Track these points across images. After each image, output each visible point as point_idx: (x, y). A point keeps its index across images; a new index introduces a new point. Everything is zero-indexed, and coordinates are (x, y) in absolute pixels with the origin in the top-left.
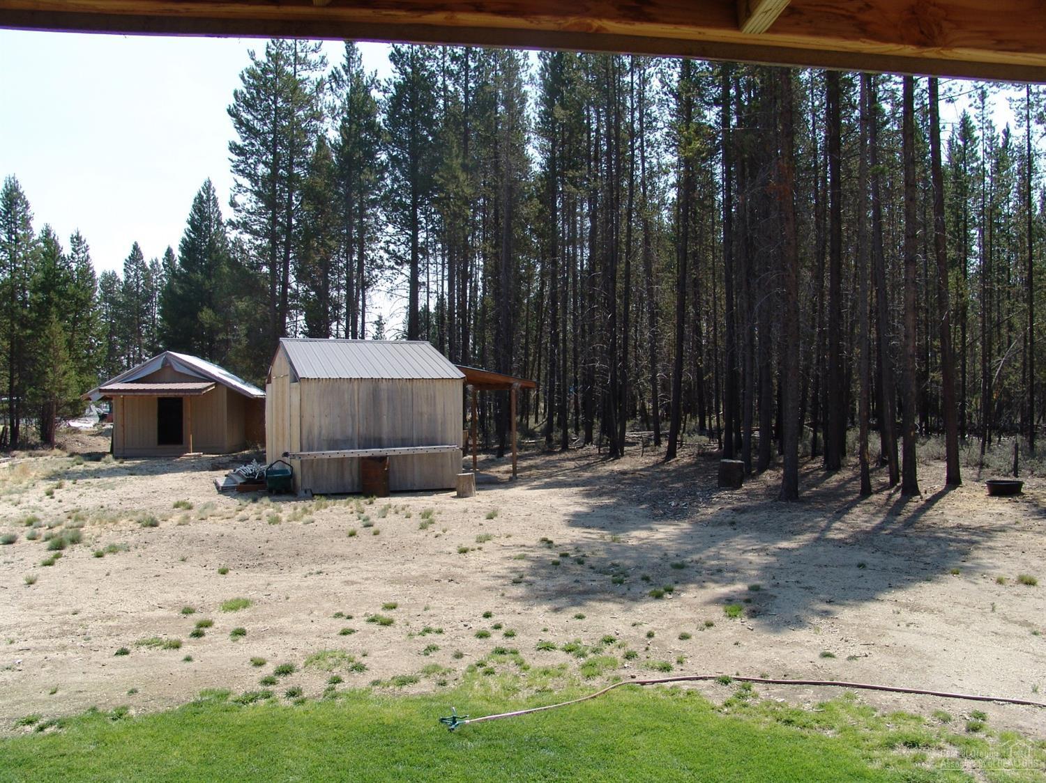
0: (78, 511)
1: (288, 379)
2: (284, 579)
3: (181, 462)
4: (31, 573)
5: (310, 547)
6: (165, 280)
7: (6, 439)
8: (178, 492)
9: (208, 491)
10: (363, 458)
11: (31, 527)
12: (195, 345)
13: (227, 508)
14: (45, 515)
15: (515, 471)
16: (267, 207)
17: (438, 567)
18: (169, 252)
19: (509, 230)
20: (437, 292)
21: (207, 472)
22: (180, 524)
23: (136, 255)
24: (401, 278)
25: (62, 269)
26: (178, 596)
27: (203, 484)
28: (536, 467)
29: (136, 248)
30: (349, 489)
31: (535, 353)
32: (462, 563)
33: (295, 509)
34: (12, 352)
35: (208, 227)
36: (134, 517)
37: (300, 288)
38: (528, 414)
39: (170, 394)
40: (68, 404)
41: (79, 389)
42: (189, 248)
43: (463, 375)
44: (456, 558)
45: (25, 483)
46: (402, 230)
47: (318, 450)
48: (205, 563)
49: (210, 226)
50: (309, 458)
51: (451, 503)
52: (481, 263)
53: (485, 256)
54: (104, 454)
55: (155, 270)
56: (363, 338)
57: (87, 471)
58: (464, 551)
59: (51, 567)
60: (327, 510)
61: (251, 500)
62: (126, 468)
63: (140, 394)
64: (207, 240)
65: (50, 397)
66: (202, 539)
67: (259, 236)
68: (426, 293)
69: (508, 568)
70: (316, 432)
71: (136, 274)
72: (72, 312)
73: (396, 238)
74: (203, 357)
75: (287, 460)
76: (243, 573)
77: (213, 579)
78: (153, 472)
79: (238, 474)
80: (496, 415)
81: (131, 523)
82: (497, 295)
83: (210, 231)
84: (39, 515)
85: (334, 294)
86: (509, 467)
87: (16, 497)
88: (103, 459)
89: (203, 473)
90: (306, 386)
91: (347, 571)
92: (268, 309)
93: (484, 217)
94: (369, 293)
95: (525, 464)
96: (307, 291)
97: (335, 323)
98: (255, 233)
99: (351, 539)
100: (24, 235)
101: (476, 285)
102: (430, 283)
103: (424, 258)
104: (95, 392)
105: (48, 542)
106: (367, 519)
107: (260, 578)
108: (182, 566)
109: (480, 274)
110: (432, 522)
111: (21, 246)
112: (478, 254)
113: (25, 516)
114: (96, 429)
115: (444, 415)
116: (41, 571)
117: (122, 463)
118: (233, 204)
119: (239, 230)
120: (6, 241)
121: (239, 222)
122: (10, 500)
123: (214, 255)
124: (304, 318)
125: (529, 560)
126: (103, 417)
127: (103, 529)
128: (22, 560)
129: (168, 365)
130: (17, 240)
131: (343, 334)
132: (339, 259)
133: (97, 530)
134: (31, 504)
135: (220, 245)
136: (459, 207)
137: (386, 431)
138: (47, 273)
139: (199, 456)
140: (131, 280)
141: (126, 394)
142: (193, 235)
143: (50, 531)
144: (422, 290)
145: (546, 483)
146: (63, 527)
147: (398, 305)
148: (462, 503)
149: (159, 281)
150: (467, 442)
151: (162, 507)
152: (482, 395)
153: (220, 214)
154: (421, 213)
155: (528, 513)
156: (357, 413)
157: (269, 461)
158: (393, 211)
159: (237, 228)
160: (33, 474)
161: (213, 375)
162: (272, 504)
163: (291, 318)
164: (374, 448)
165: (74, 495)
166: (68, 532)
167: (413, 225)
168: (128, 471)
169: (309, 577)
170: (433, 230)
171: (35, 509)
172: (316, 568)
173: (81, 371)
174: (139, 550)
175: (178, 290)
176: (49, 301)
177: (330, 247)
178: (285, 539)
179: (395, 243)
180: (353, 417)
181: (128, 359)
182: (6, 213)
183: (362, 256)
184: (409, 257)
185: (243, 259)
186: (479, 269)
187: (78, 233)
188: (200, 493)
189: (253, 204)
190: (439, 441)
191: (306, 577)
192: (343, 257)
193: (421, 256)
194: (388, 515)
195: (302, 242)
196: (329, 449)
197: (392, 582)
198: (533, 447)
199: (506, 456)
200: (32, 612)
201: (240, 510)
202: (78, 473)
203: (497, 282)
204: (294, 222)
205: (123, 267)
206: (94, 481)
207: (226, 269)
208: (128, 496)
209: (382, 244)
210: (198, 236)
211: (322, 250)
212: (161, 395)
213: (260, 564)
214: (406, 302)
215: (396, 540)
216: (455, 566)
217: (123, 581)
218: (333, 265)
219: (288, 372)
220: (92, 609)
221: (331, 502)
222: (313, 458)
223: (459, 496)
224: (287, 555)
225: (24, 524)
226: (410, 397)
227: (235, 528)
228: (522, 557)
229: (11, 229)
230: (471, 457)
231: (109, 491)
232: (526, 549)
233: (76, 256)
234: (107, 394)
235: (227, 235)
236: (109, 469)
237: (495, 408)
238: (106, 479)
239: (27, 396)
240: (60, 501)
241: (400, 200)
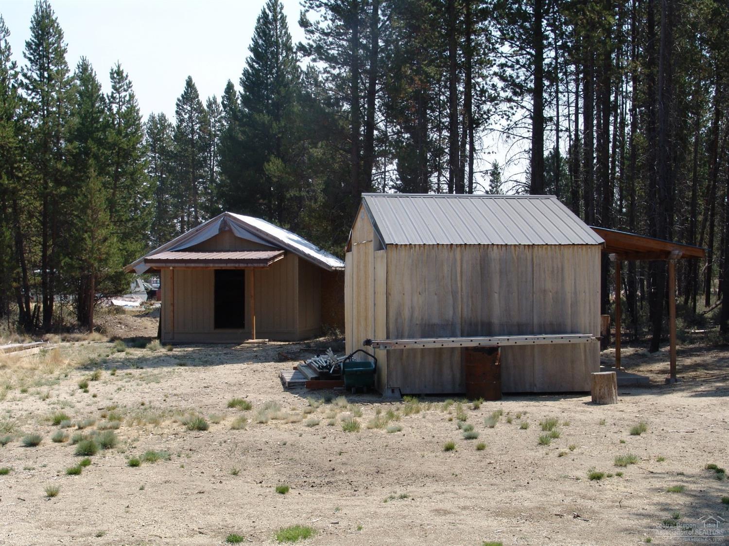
0: (114, 408)
1: (371, 246)
2: (358, 503)
3: (242, 350)
4: (53, 483)
5: (394, 463)
6: (225, 124)
7: (38, 319)
8: (235, 388)
9: (272, 387)
10: (467, 348)
11: (59, 427)
12: (261, 204)
13: (294, 409)
14: (76, 412)
15: (673, 371)
16: (347, 26)
17: (560, 496)
18: (230, 88)
19: (669, 41)
20: (568, 130)
21: (272, 363)
22: (233, 428)
23: (190, 94)
24: (520, 113)
25: (102, 111)
26: (224, 520)
27: (266, 379)
28: (705, 366)
29: (190, 84)
30: (448, 389)
31: (707, 210)
32: (594, 493)
33: (378, 413)
34: (44, 214)
35: (276, 55)
36: (180, 418)
37: (389, 130)
38: (696, 294)
39: (229, 265)
40: (109, 278)
41: (122, 260)
42: (251, 80)
43: (602, 240)
44: (585, 486)
45: (57, 373)
46: (521, 48)
47: (409, 337)
48: (260, 478)
49: (277, 54)
50: (398, 347)
51: (583, 411)
52: (630, 89)
53: (635, 80)
54: (150, 340)
55: (213, 111)
56: (471, 192)
57: (129, 360)
58: (596, 477)
59: (77, 477)
60: (419, 416)
61: (323, 400)
62: (175, 357)
63: (193, 265)
64: (274, 71)
65: (88, 269)
66: (260, 447)
67: (338, 63)
68: (554, 132)
69: (658, 504)
70: (406, 313)
71: (190, 117)
72: (113, 164)
73: (514, 59)
74: (270, 220)
75: (370, 349)
76: (308, 494)
77: (269, 499)
78: (207, 362)
79: (309, 366)
80: (650, 293)
81: (175, 425)
82: (651, 131)
83: (278, 59)
84: (68, 412)
85: (434, 136)
86: (665, 365)
87: (45, 389)
88: (148, 346)
89: (267, 364)
90: (393, 254)
91: (439, 497)
92: (349, 156)
93: (633, 25)
94: (479, 133)
95: (688, 361)
96: (398, 133)
97: (436, 174)
98: (331, 59)
99: (448, 454)
100: (58, 72)
101: (623, 120)
102: (561, 119)
103: (552, 85)
104: (140, 262)
105: (76, 446)
106: (470, 428)
107: (327, 500)
108: (233, 481)
109: (629, 105)
110: (555, 436)
111: (54, 86)
112: (626, 77)
113: (53, 413)
114: (143, 309)
115: (575, 293)
116: (64, 480)
117: (171, 350)
118: (304, 23)
119: (313, 57)
120: (38, 79)
121: (311, 46)
122: (38, 393)
123: (283, 91)
124: (395, 167)
125: (688, 495)
126: (151, 294)
127: (141, 432)
128: (45, 466)
129: (227, 228)
130: (50, 78)
131: (445, 187)
132: (440, 90)
133: (134, 433)
134: (61, 398)
135: (290, 77)
136: (599, 14)
137: (497, 315)
138: (84, 118)
139: (264, 343)
140: (185, 124)
141: (176, 265)
142: (256, 66)
143: (79, 432)
144: (548, 128)
145: (718, 388)
146: (95, 428)
147: (516, 149)
148: (598, 412)
149: (217, 125)
150: (608, 331)
151: (214, 406)
152: (632, 267)
153: (289, 37)
154: (548, 25)
155: (691, 429)
156: (460, 290)
157: (348, 352)
158: (509, 24)
159: (309, 55)
160: (67, 362)
161: (282, 242)
162: (349, 406)
163: (378, 168)
164: (482, 335)
165: (111, 388)
166: (99, 434)
167: (536, 40)
168: (178, 361)
169: (389, 502)
170: (564, 46)
171: (65, 404)
172: (400, 491)
173: (124, 237)
174: (181, 460)
175: (240, 135)
176: (87, 152)
177: (427, 75)
178: (364, 451)
179: (512, 67)
180: (454, 294)
181: (182, 222)
182: (38, 45)
183: (469, 86)
184: (531, 85)
185: (316, 94)
186: (626, 97)
187: (119, 67)
188: (262, 390)
189: (330, 22)
190: (569, 329)
191: (385, 501)
192: (445, 87)
193: (547, 83)
194: (498, 425)
195: (391, 70)
196: (423, 336)
197: (498, 513)
198: (702, 338)
199: (663, 350)
200: (50, 531)
201: (310, 413)
202: (118, 362)
203: (651, 113)
204: (381, 43)
205: (175, 108)
206: (136, 372)
207: (297, 108)
208: (175, 392)
209: (495, 69)
210: (262, 67)
211: (417, 78)
212: (218, 266)
213: (329, 483)
214: (528, 145)
215: (506, 458)
216: (584, 497)
217: (159, 497)
218: (433, 99)
219: (372, 236)
220: (120, 531)
221: (423, 405)
222: (402, 347)
223: (594, 402)
224: (364, 473)
225: (51, 423)
226: (530, 269)
227: (301, 436)
228: (679, 490)
229: (43, 64)
230: (614, 350)
231: (153, 385)
232: (685, 479)
233: (117, 95)
234: (153, 265)
235: (298, 63)
236: (155, 358)
237: (649, 286)
238: (150, 370)
239: (62, 268)
240: (95, 396)
241: (519, 9)
